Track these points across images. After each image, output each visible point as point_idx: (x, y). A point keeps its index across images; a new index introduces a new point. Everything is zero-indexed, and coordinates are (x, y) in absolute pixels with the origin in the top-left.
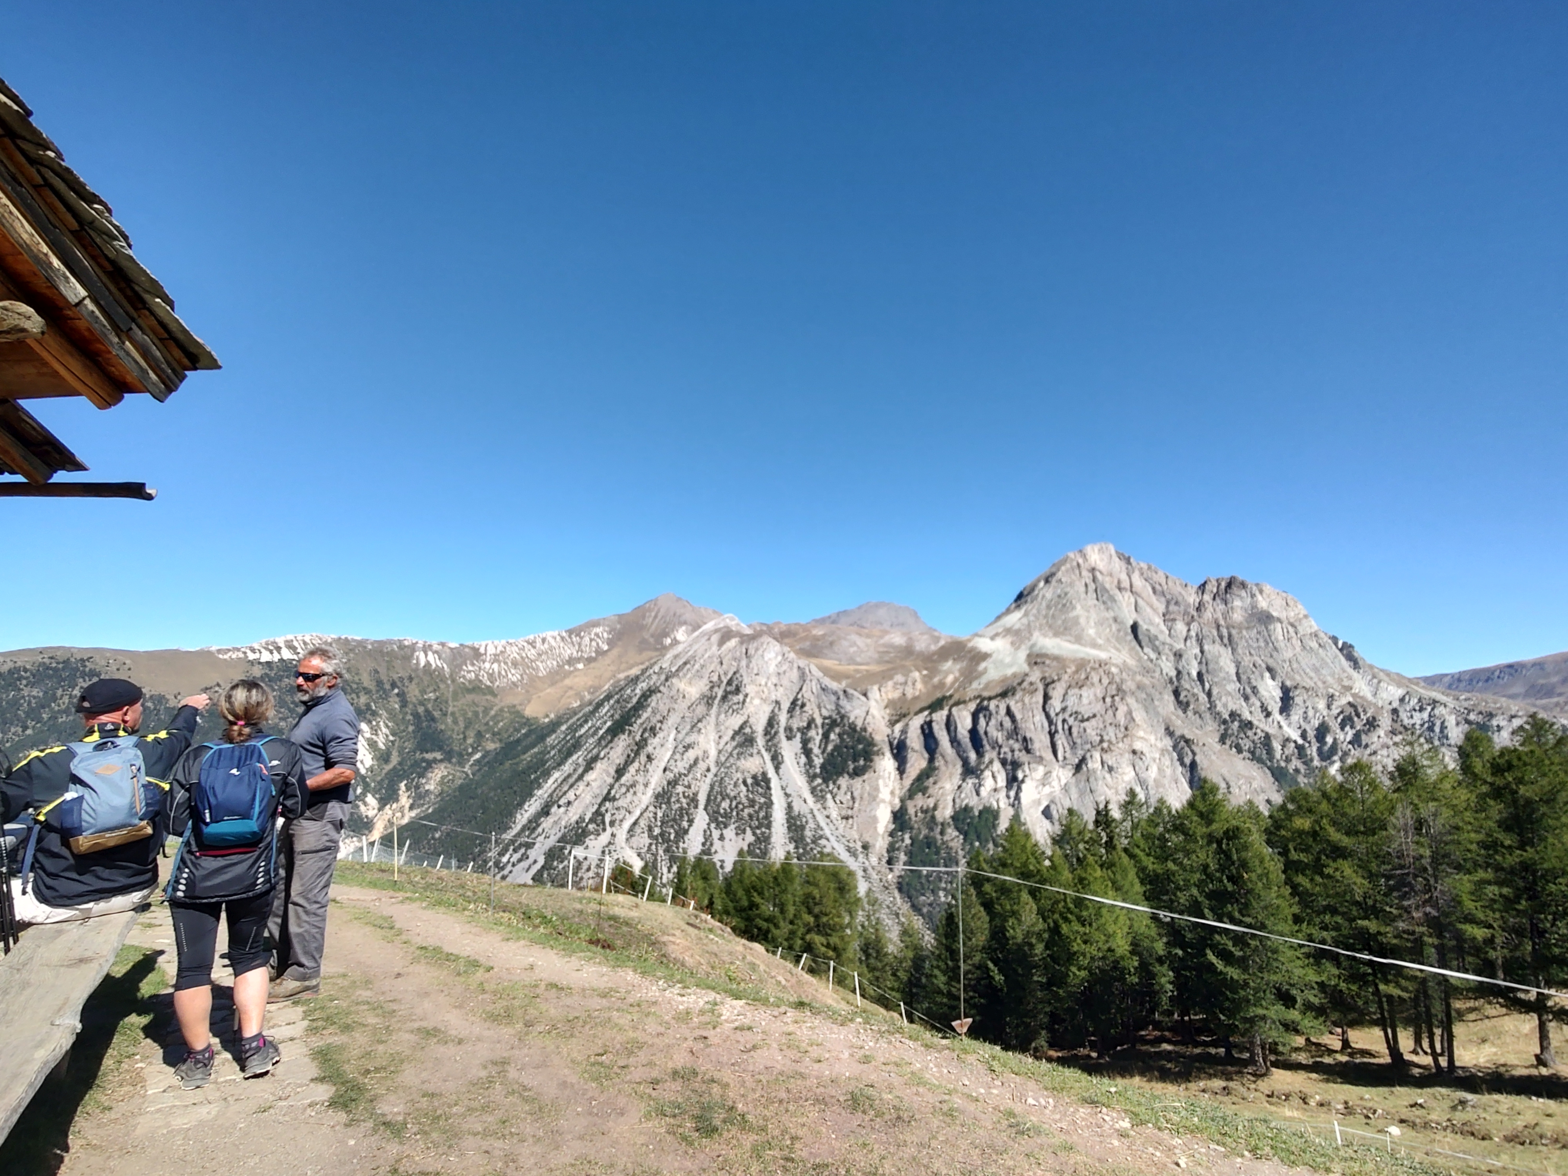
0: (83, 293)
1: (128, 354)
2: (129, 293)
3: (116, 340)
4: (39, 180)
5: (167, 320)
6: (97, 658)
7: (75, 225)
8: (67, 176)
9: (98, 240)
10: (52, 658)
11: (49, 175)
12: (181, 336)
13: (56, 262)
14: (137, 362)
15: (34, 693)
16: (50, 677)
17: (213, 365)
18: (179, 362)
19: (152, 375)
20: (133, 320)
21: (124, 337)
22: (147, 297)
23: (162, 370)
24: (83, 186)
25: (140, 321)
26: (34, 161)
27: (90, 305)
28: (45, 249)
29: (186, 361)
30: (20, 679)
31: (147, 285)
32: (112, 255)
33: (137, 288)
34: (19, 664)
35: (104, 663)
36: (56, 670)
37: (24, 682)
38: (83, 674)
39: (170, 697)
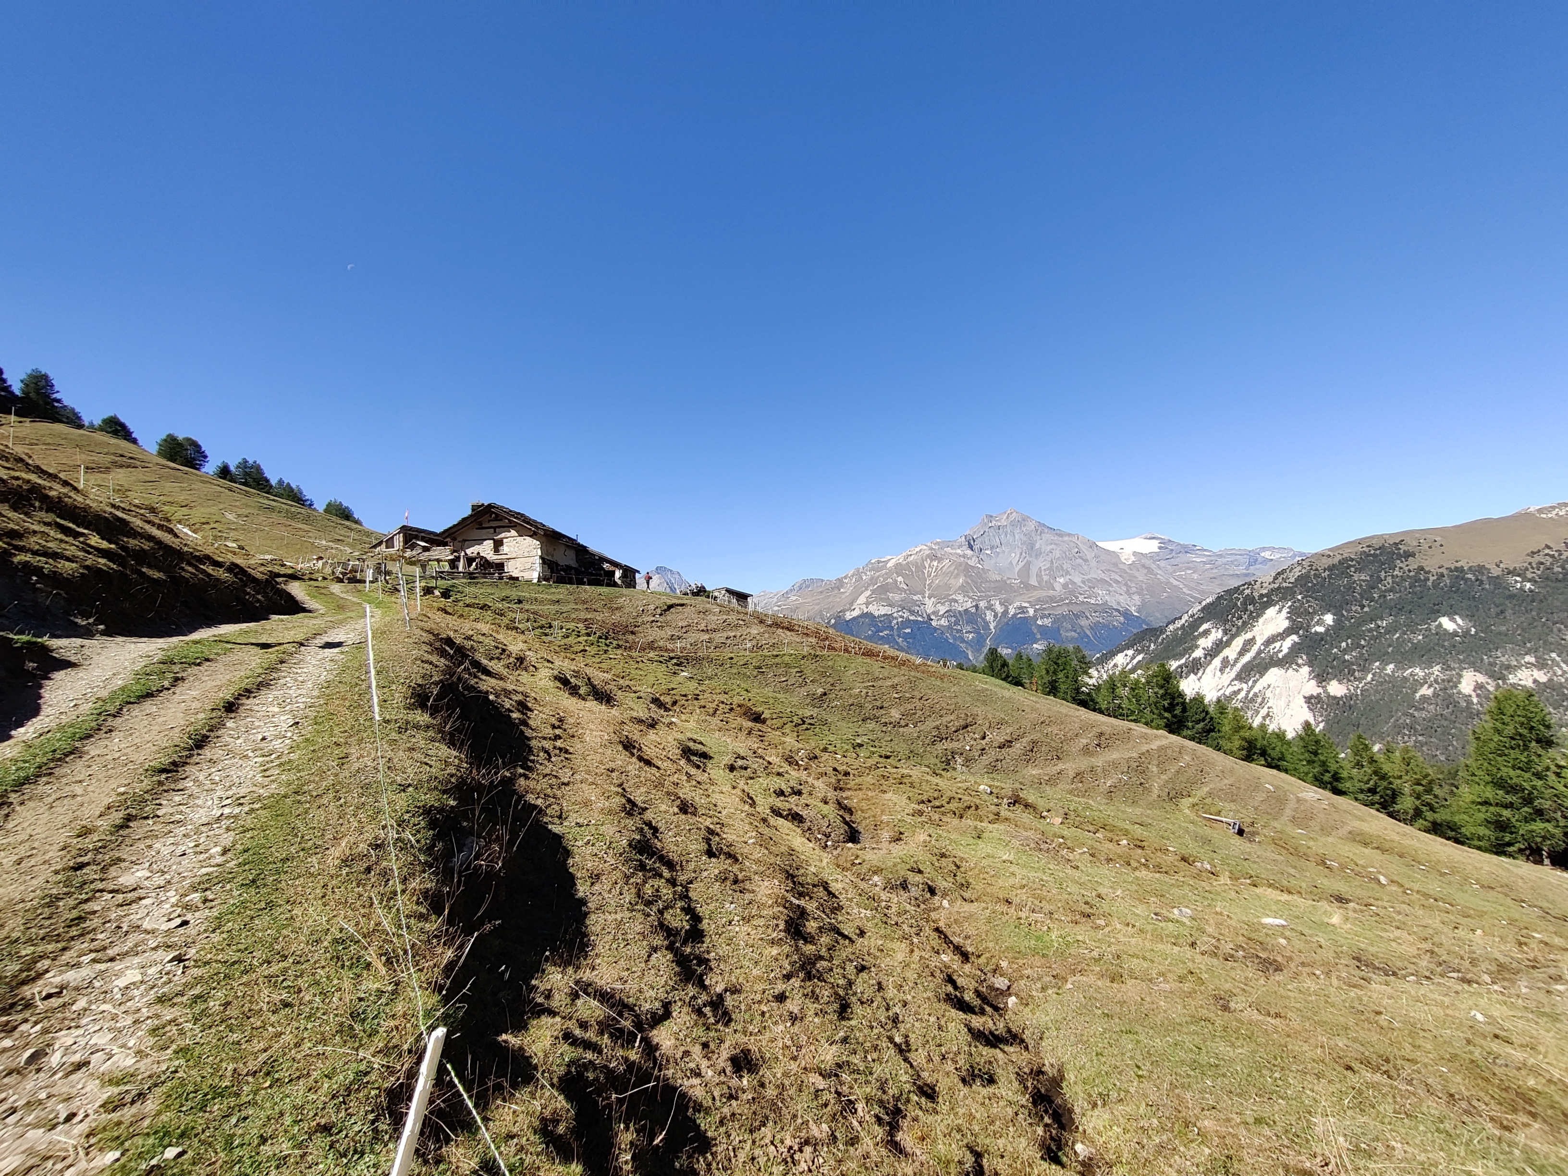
6: (1408, 540)
10: (1368, 546)
15: (1363, 578)
16: (1372, 562)
30: (1349, 567)
34: (1345, 555)
35: (1415, 543)
36: (1374, 555)
37: (1353, 569)
38: (1400, 556)
39: (1492, 567)
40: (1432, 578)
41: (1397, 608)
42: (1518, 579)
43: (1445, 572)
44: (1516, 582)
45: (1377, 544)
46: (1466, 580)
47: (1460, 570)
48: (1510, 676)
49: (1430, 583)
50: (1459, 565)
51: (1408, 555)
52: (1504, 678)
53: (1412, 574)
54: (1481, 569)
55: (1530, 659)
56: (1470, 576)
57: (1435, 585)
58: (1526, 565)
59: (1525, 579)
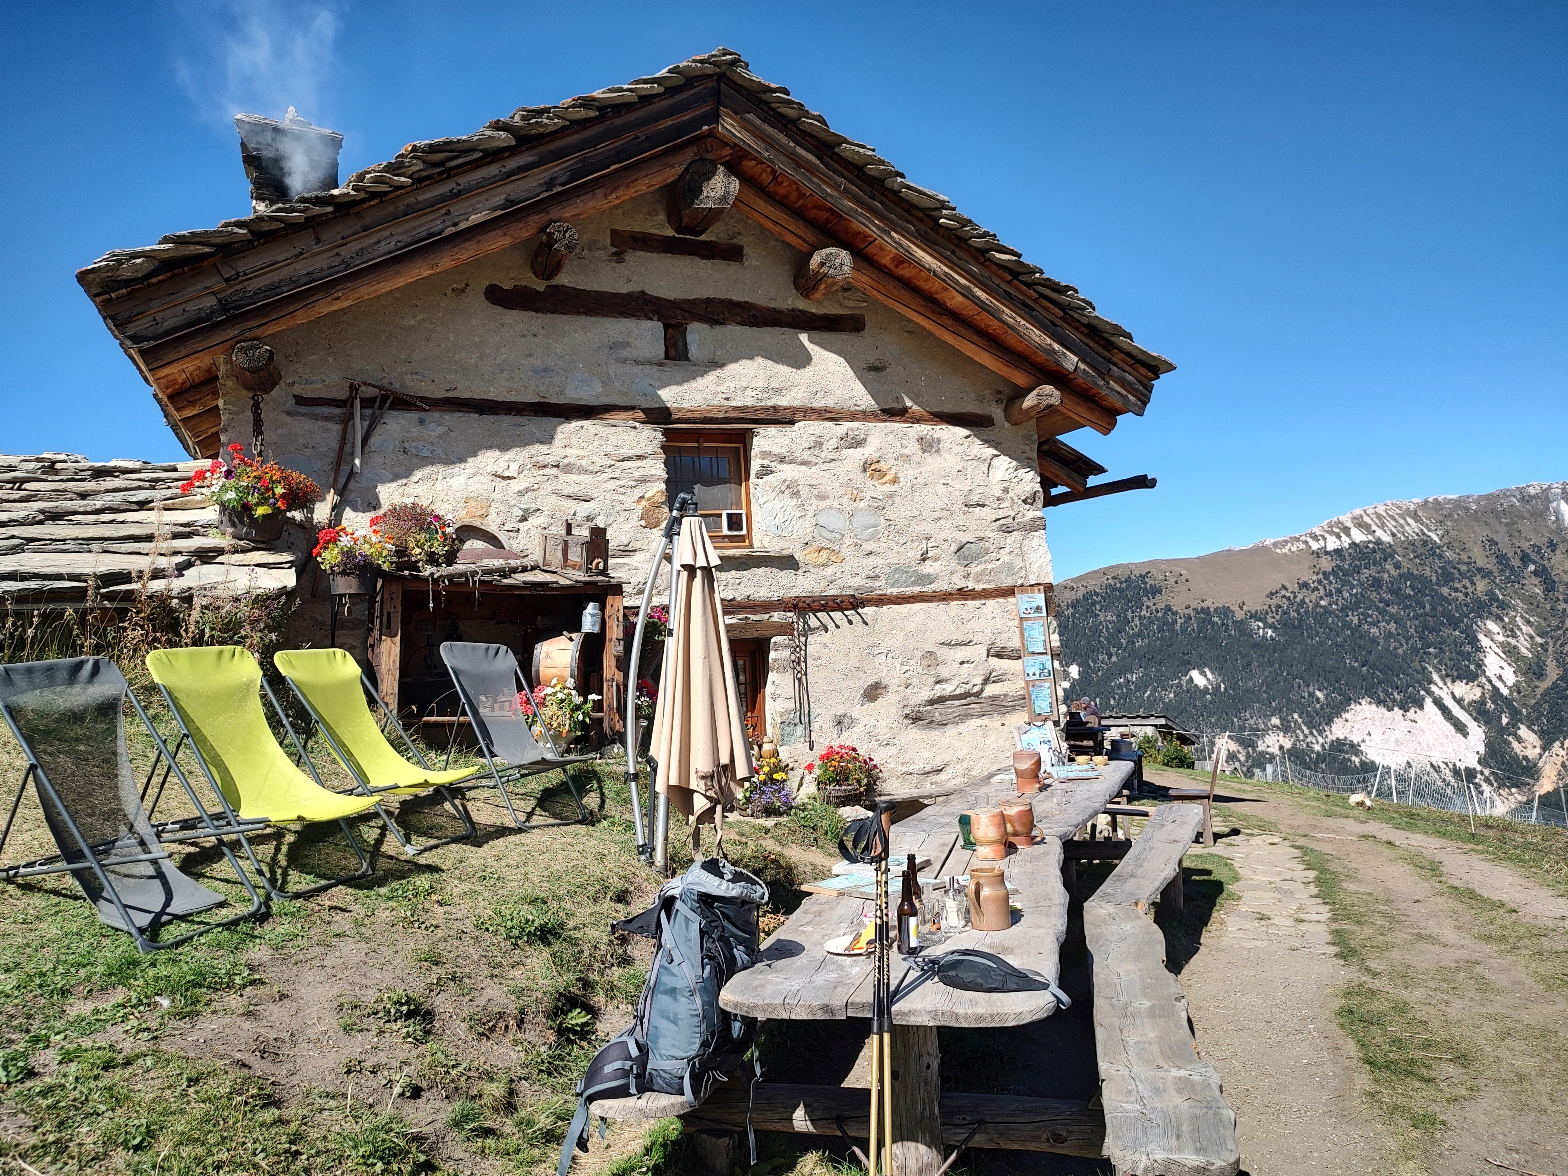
0: (1075, 359)
1: (1112, 390)
2: (1102, 342)
3: (1102, 383)
4: (1036, 295)
5: (1130, 349)
6: (1154, 572)
7: (1061, 314)
8: (1049, 283)
9: (1076, 316)
10: (1114, 578)
11: (1039, 288)
12: (1142, 357)
13: (1056, 346)
14: (1118, 393)
15: (1109, 618)
16: (1118, 599)
17: (1171, 368)
18: (1145, 377)
19: (1131, 398)
20: (1109, 361)
21: (1107, 379)
22: (1113, 339)
23: (1137, 390)
24: (1058, 284)
25: (1114, 359)
26: (1029, 285)
27: (1082, 366)
28: (1049, 341)
29: (1150, 375)
30: (1094, 604)
31: (1112, 331)
32: (1085, 321)
33: (1106, 335)
35: (1161, 577)
36: (1121, 590)
37: (1098, 607)
38: (1146, 593)
39: (1235, 608)
40: (1179, 621)
41: (1147, 658)
42: (1261, 624)
43: (1193, 614)
44: (1259, 628)
45: (1123, 575)
46: (1214, 624)
47: (1206, 611)
48: (1260, 743)
49: (1177, 627)
50: (1205, 605)
51: (1156, 591)
52: (1254, 746)
53: (1160, 615)
54: (1225, 612)
55: (1275, 721)
56: (1216, 619)
57: (1184, 630)
58: (1266, 607)
59: (1267, 625)
